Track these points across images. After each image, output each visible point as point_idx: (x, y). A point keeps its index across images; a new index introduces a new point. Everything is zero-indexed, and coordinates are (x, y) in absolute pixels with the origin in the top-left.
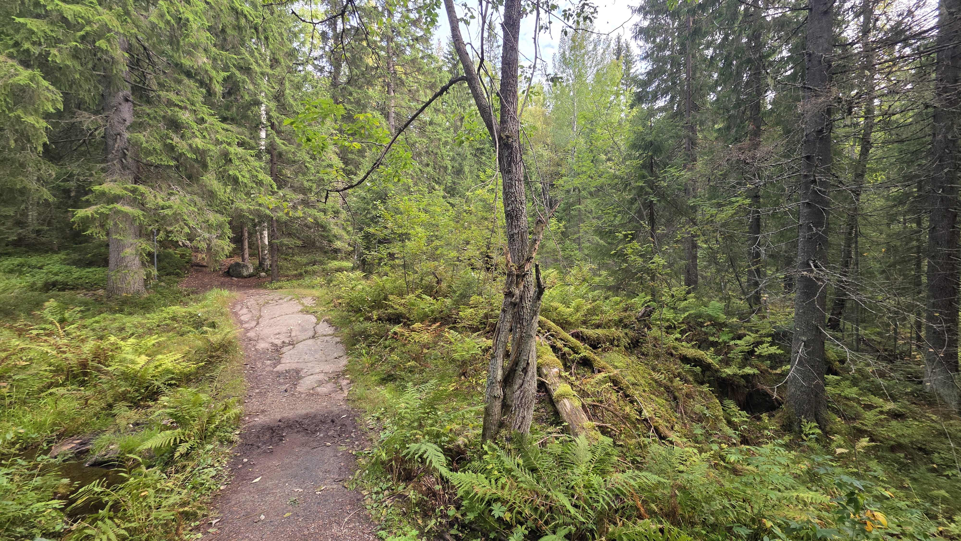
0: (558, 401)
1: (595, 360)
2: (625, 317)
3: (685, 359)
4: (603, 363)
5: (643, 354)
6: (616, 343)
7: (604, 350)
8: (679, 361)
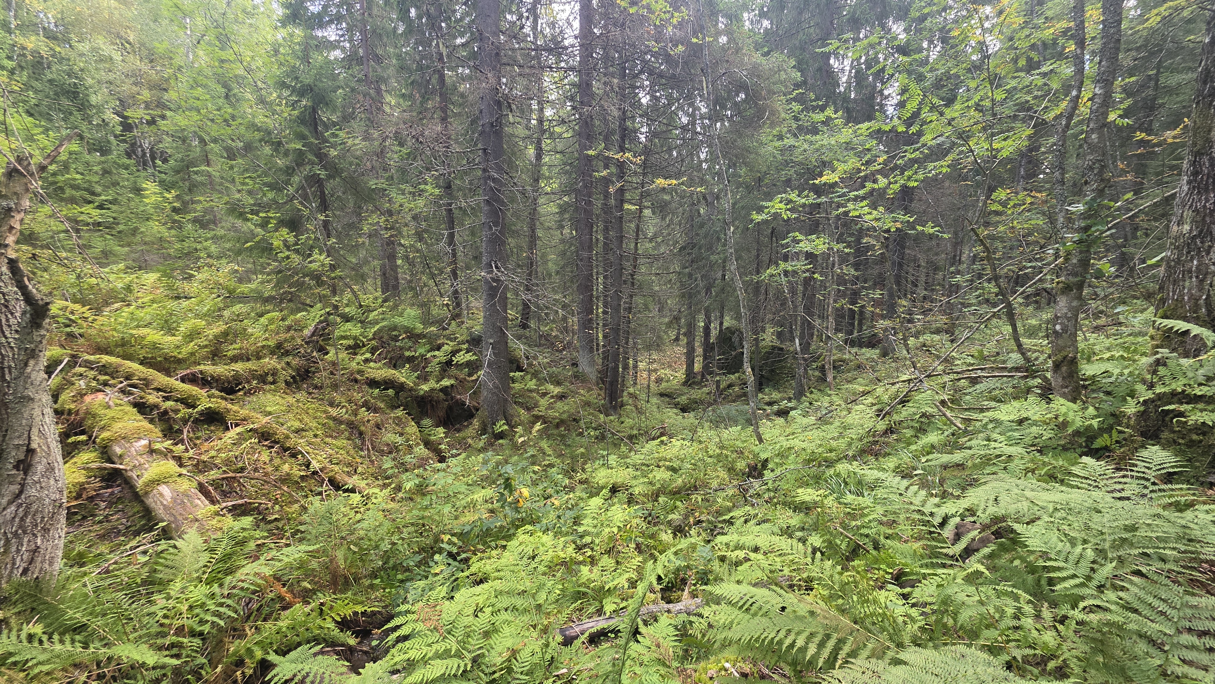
0: (147, 493)
1: (228, 411)
2: (286, 340)
3: (373, 383)
4: (243, 412)
5: (316, 387)
6: (270, 379)
7: (248, 393)
8: (365, 388)
